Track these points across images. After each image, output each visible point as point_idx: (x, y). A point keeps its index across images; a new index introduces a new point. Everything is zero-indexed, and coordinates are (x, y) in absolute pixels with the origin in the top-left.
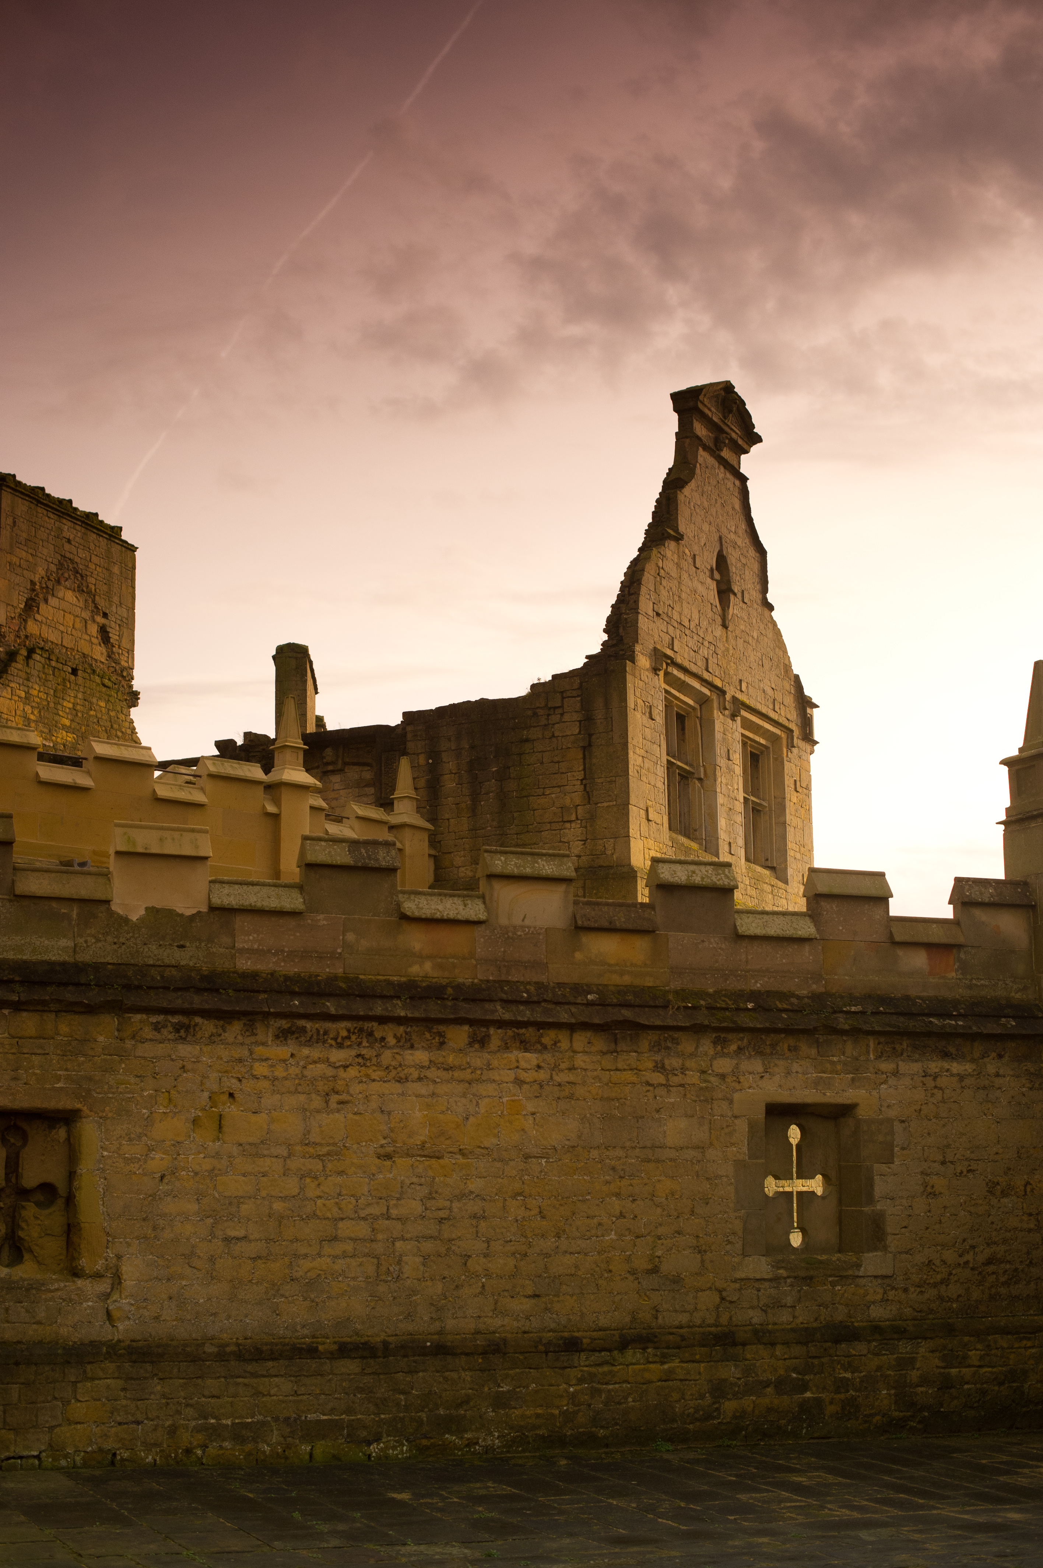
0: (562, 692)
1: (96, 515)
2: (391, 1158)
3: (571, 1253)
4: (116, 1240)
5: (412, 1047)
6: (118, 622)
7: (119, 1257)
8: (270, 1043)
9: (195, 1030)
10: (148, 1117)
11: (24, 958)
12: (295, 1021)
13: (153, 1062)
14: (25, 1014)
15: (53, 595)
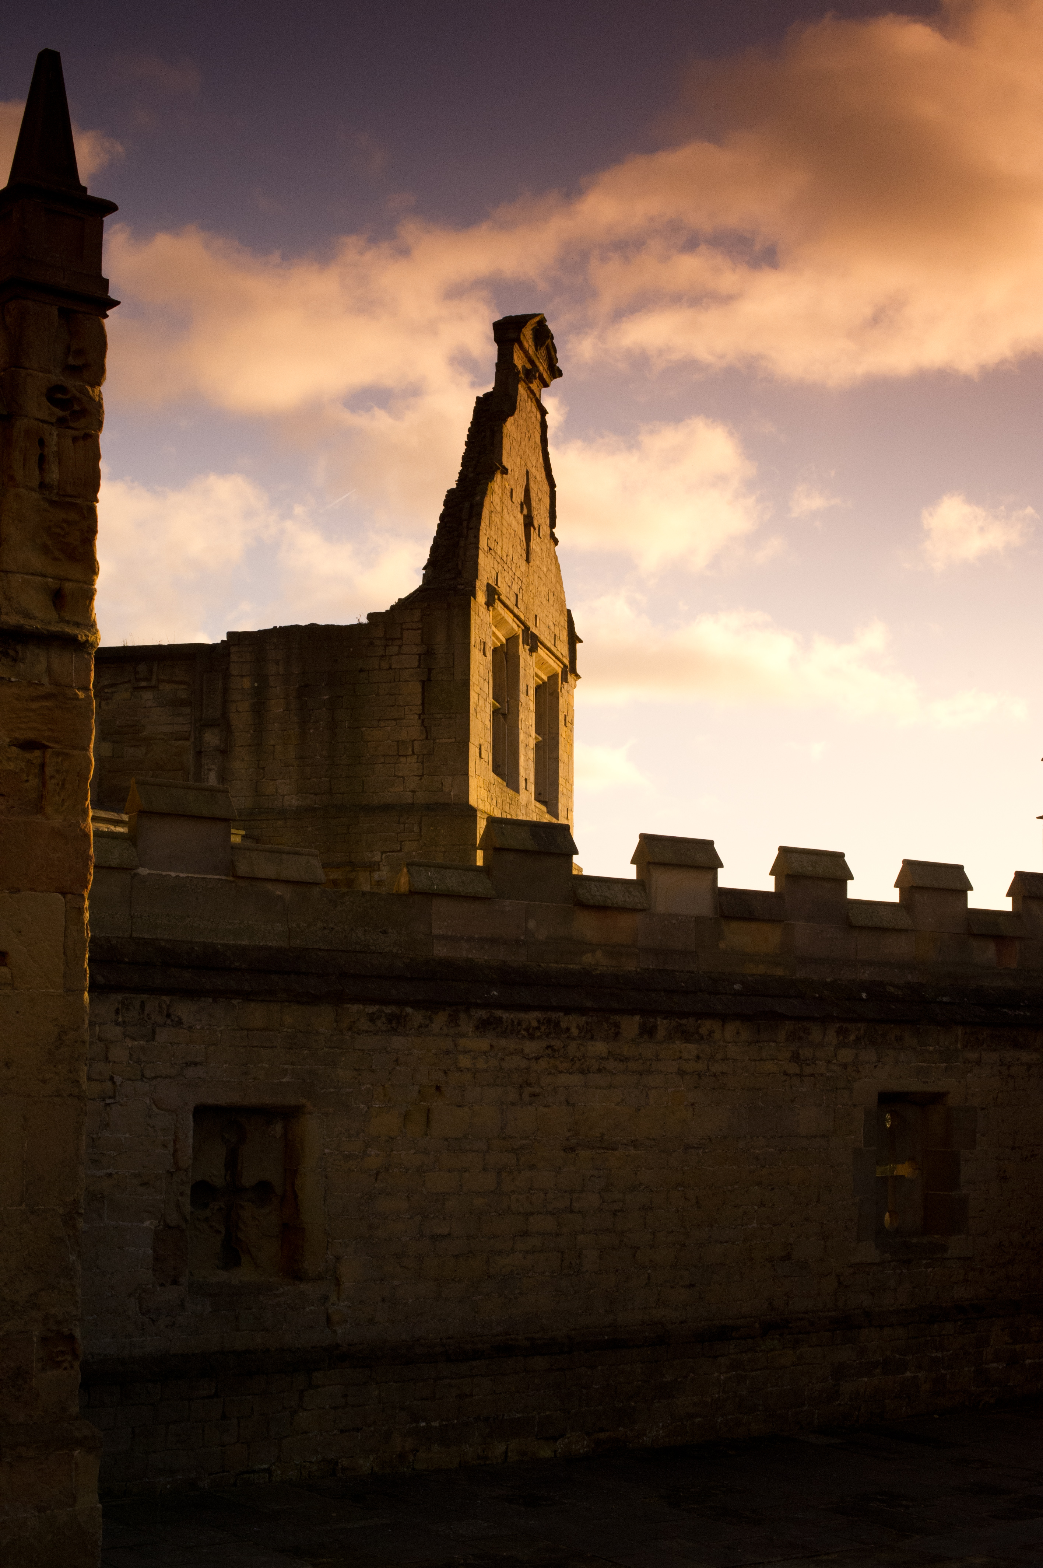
0: (401, 624)
2: (575, 1151)
4: (335, 1240)
7: (338, 1259)
8: (470, 1035)
9: (405, 1021)
10: (366, 1111)
12: (493, 1011)
13: (370, 1055)
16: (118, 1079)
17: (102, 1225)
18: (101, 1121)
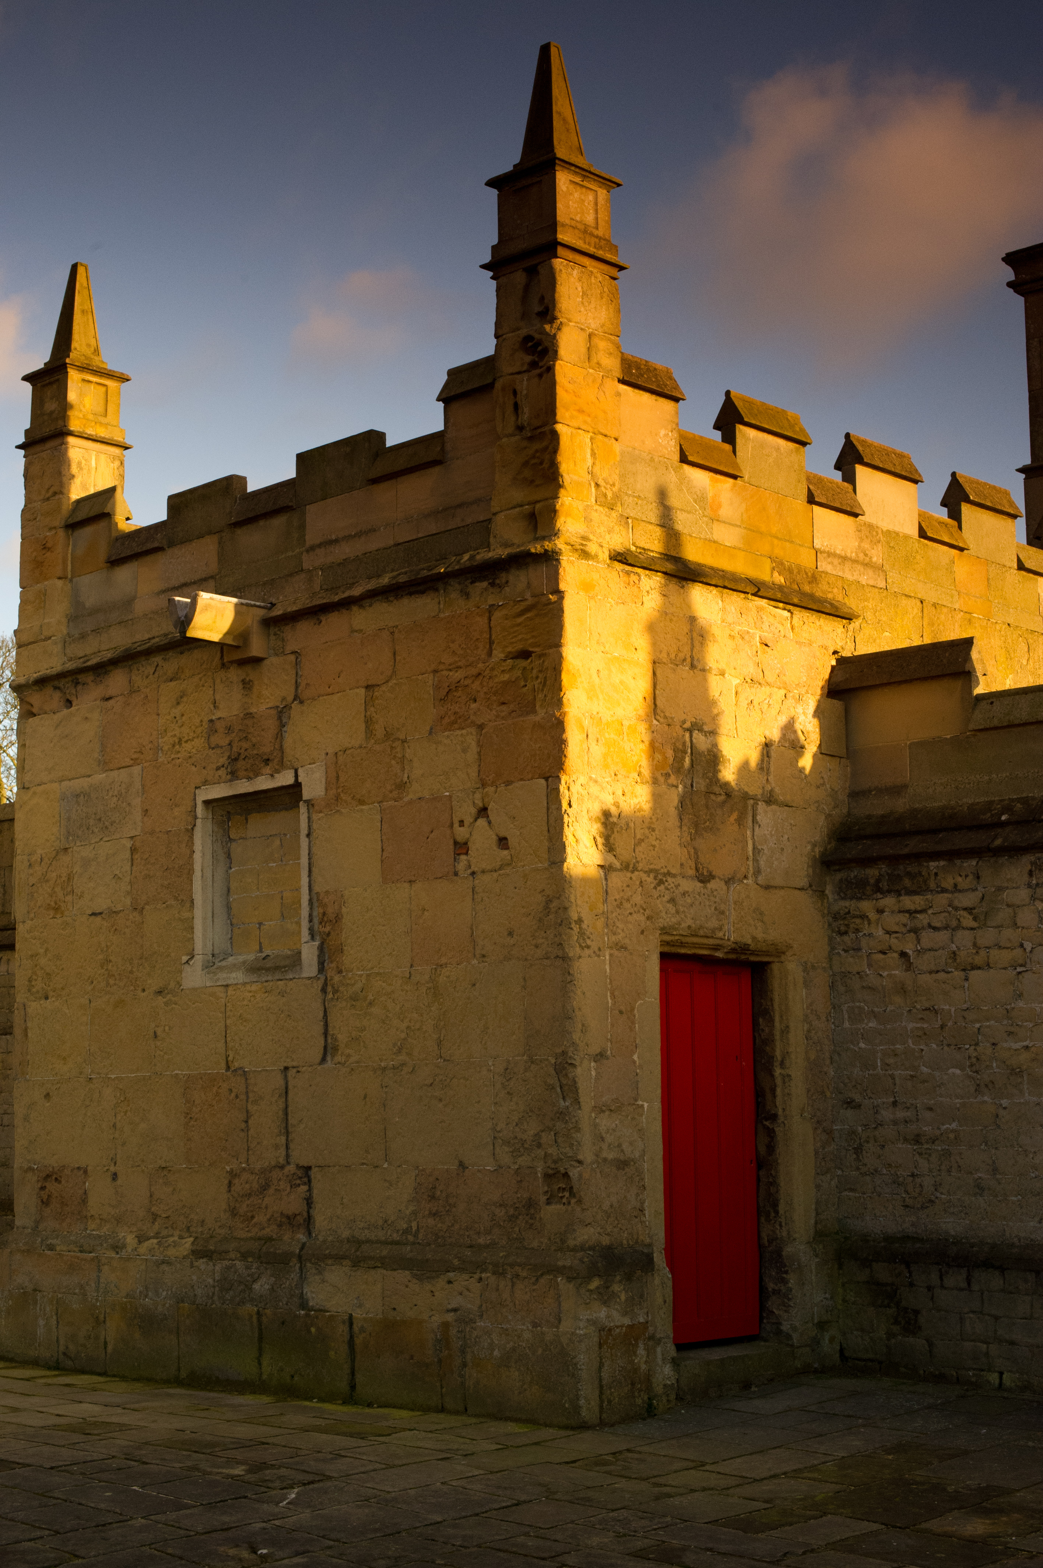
16: (1028, 946)
17: (1022, 1101)
18: (1014, 990)
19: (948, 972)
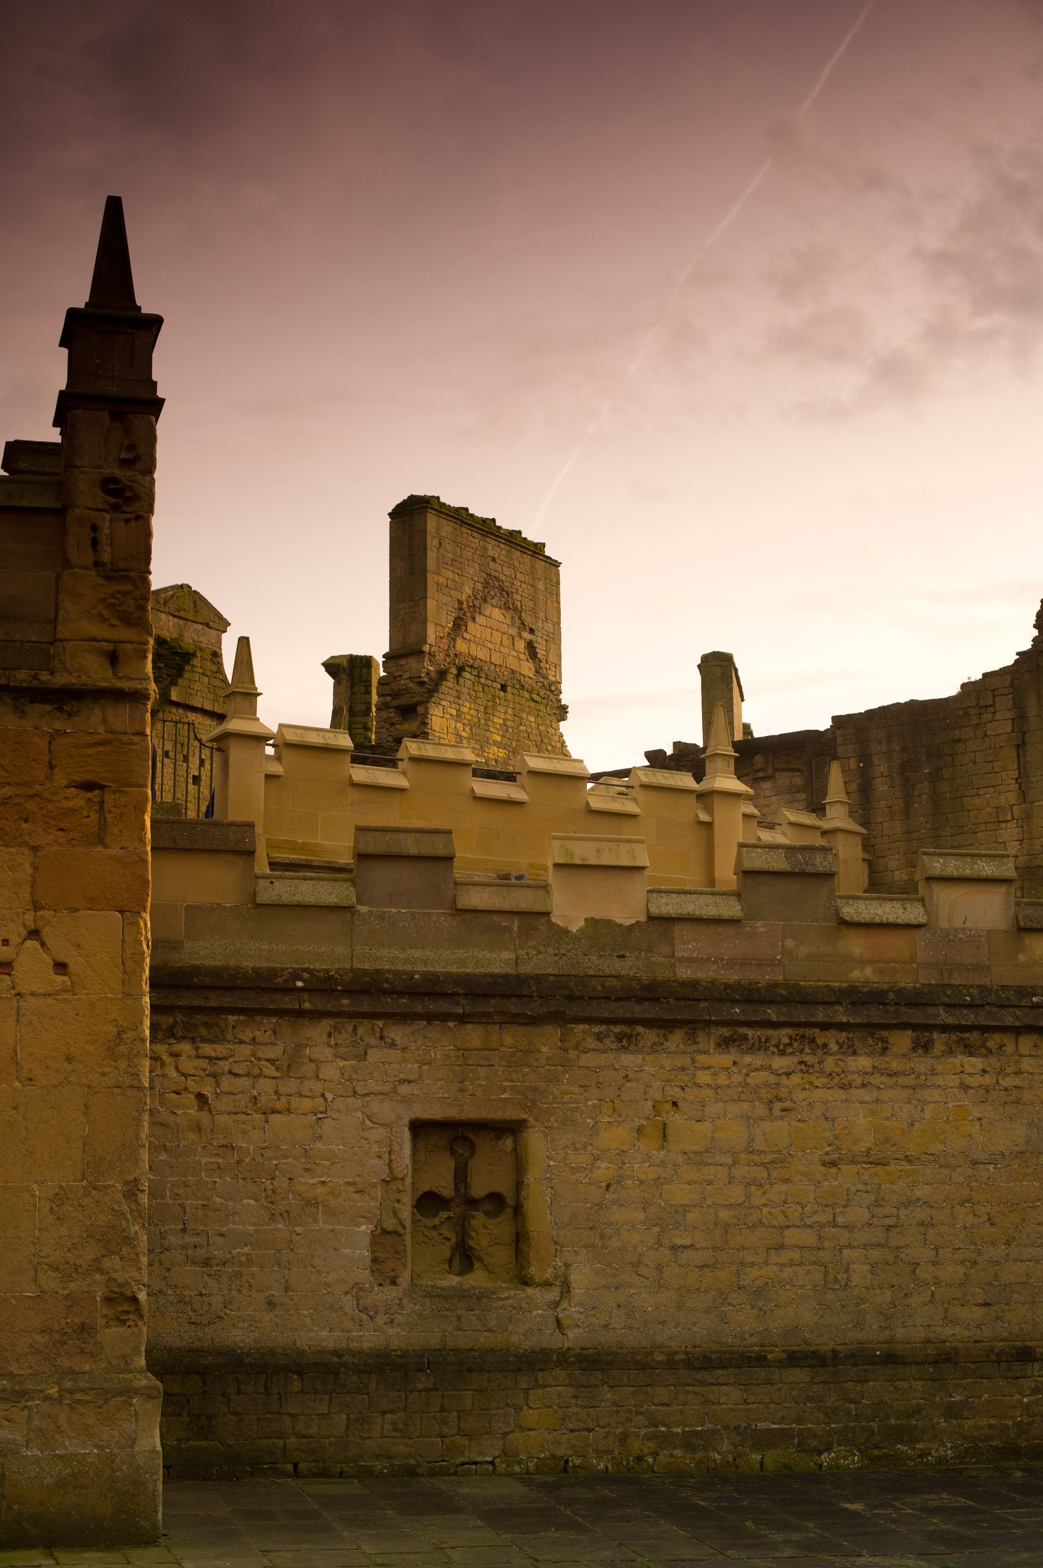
0: (994, 690)
1: (520, 532)
2: (837, 1166)
3: (1022, 1261)
4: (564, 1249)
5: (855, 1053)
6: (545, 637)
7: (567, 1266)
8: (712, 1051)
9: (637, 1039)
10: (593, 1126)
11: (468, 971)
12: (737, 1029)
13: (596, 1072)
14: (469, 1026)
15: (480, 613)
16: (330, 1096)
17: (317, 1228)
18: (313, 1134)
19: (248, 1114)
